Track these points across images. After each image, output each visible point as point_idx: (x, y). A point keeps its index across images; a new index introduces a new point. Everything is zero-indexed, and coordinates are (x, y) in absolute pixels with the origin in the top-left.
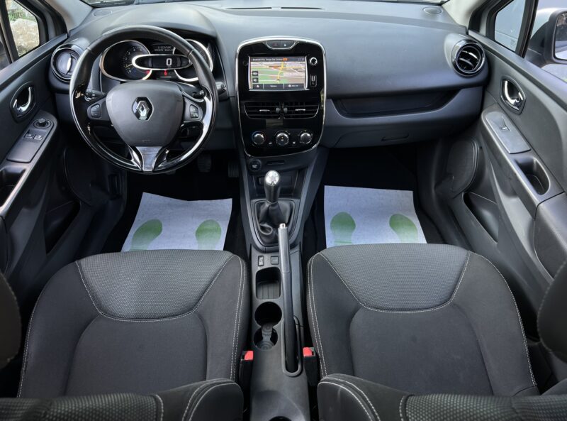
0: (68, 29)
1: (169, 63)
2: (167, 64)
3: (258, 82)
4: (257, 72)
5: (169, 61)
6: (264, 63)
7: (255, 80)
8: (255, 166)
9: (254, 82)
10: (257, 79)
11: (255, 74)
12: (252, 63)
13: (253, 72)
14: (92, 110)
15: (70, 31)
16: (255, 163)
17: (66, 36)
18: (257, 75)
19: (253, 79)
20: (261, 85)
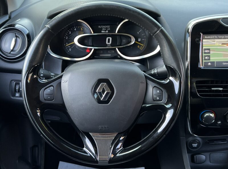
0: (9, 11)
1: (109, 42)
2: (107, 43)
3: (209, 59)
4: (209, 49)
5: (109, 40)
6: (216, 40)
7: (206, 58)
8: (195, 145)
9: (205, 60)
10: (209, 56)
11: (206, 51)
12: (204, 40)
13: (205, 49)
14: (45, 93)
15: (11, 13)
16: (194, 141)
17: (7, 18)
18: (209, 53)
19: (205, 56)
20: (213, 63)
